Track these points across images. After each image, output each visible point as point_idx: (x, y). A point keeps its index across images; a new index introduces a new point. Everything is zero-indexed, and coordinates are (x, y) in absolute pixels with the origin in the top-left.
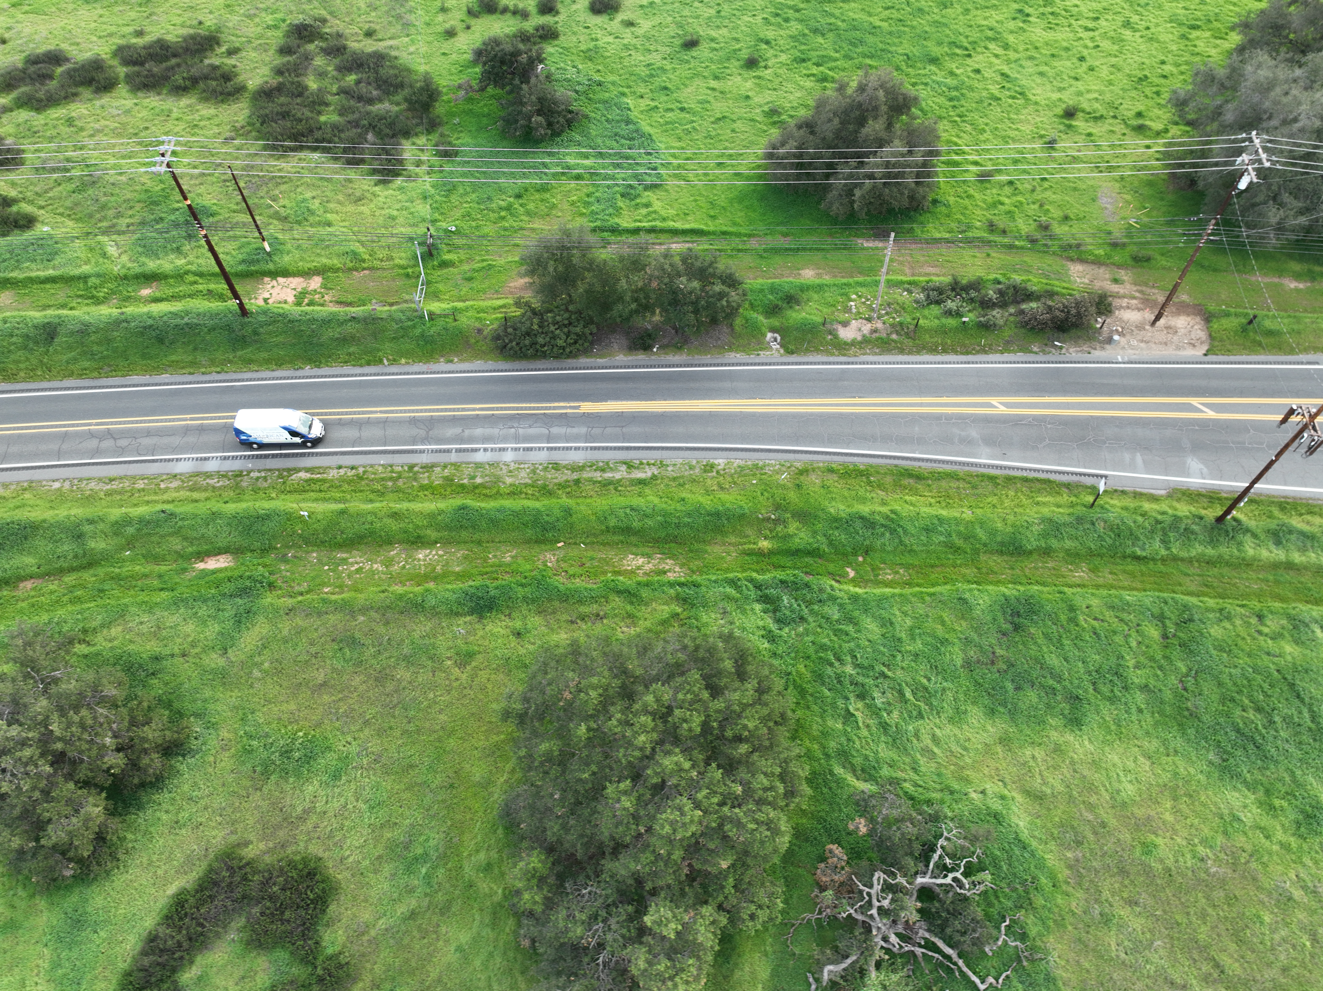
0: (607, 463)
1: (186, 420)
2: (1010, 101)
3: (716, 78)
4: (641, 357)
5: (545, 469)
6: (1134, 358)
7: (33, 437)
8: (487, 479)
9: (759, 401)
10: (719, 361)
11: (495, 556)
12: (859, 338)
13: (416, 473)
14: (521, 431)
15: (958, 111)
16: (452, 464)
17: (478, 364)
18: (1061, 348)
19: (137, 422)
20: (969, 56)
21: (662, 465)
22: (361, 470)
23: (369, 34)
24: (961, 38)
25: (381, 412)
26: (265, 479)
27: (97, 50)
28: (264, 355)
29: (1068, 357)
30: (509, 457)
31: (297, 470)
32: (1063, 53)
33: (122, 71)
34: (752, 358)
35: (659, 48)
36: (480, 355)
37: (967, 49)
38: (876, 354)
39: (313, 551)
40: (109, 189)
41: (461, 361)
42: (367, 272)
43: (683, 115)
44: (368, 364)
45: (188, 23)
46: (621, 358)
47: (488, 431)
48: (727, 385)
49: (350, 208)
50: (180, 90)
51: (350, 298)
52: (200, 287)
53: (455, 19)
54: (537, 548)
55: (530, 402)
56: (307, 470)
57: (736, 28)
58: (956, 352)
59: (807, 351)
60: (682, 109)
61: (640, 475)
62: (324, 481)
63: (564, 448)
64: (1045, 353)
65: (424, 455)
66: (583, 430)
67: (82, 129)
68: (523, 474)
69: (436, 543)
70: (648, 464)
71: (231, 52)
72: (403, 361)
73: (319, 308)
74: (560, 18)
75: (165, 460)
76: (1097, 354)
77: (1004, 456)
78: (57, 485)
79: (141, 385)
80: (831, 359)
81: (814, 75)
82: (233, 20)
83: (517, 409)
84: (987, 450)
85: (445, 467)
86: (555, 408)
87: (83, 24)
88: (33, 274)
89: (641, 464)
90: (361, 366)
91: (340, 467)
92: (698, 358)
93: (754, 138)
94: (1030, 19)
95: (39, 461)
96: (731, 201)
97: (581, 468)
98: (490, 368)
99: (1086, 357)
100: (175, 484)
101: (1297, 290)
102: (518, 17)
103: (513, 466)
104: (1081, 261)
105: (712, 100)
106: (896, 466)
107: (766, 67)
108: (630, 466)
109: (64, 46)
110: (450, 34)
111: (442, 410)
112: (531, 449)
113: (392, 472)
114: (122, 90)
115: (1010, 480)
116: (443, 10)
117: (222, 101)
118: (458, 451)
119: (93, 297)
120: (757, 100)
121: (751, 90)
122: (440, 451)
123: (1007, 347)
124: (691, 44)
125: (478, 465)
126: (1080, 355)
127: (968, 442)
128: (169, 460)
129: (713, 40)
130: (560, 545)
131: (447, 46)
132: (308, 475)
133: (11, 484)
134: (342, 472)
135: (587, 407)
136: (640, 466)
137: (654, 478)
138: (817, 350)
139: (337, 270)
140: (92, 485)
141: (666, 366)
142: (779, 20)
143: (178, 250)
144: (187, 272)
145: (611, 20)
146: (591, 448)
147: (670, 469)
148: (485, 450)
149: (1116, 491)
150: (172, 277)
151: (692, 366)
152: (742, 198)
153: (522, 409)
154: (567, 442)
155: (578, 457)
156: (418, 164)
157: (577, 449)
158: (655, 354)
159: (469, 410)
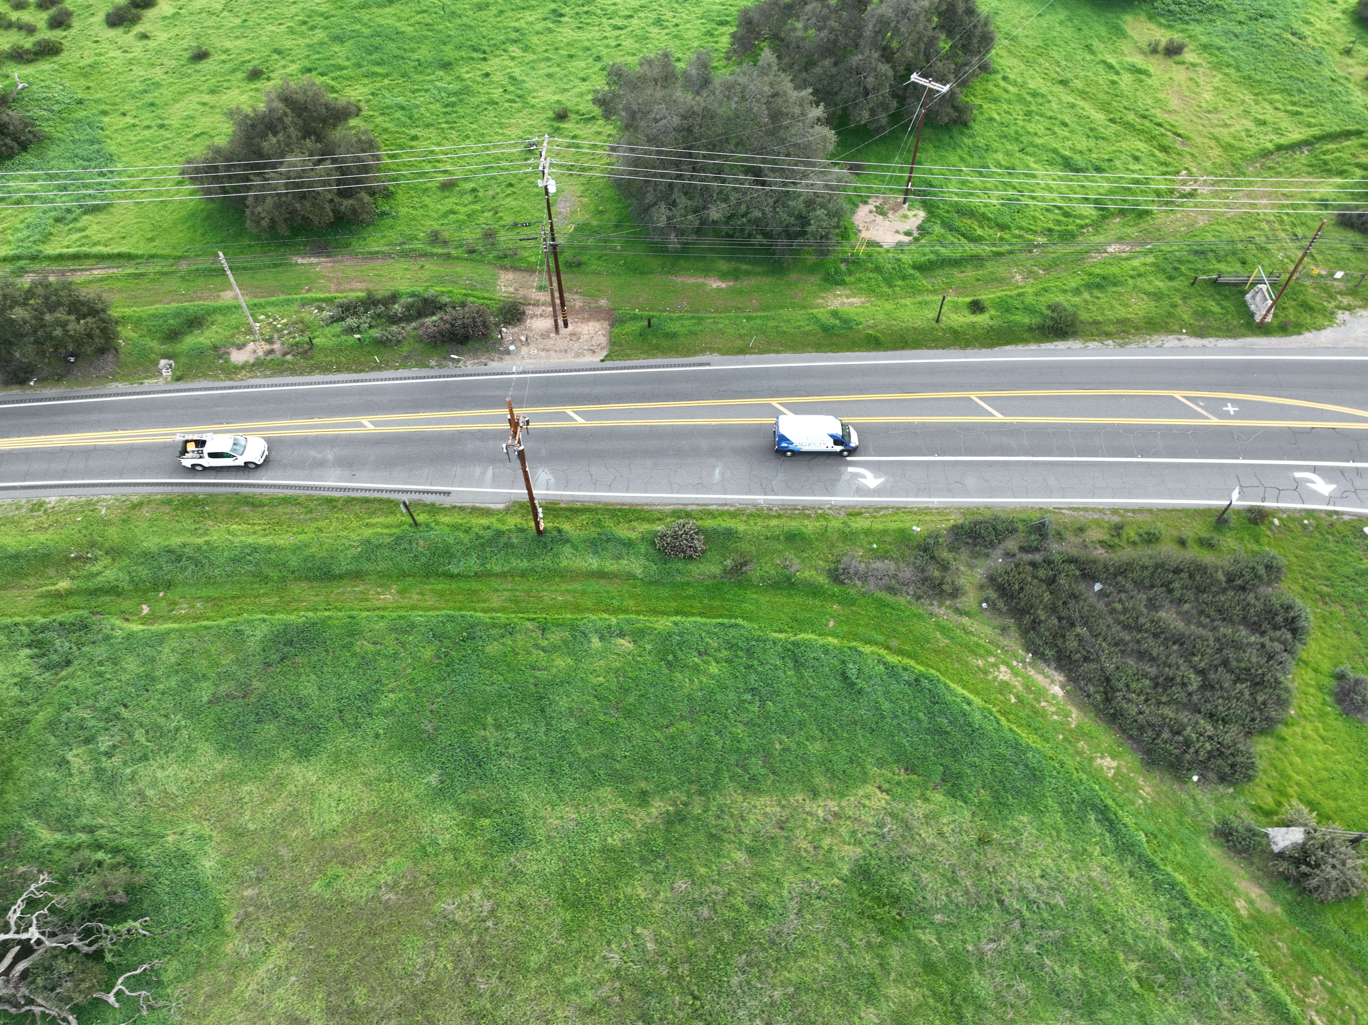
2: (507, 105)
3: (212, 92)
4: (16, 392)
6: (531, 367)
9: (120, 433)
10: (97, 392)
12: (252, 361)
15: (449, 118)
18: (458, 361)
20: (485, 59)
24: (484, 42)
29: (464, 370)
32: (580, 53)
34: (136, 387)
37: (484, 52)
38: (266, 376)
43: (162, 132)
48: (94, 417)
57: (256, 38)
58: (349, 370)
59: (196, 377)
60: (161, 126)
64: (440, 366)
74: (70, 33)
76: (495, 365)
77: (353, 477)
80: (217, 384)
84: (338, 472)
92: (75, 390)
94: (562, 19)
99: (482, 369)
101: (719, 290)
102: (23, 32)
104: (514, 269)
105: (198, 116)
106: (237, 494)
107: (268, 79)
115: (350, 501)
123: (405, 362)
124: (200, 56)
126: (476, 367)
127: (321, 464)
129: (225, 51)
138: (205, 376)
142: (304, 28)
145: (126, 33)
149: (454, 507)
151: (66, 398)
158: (30, 387)
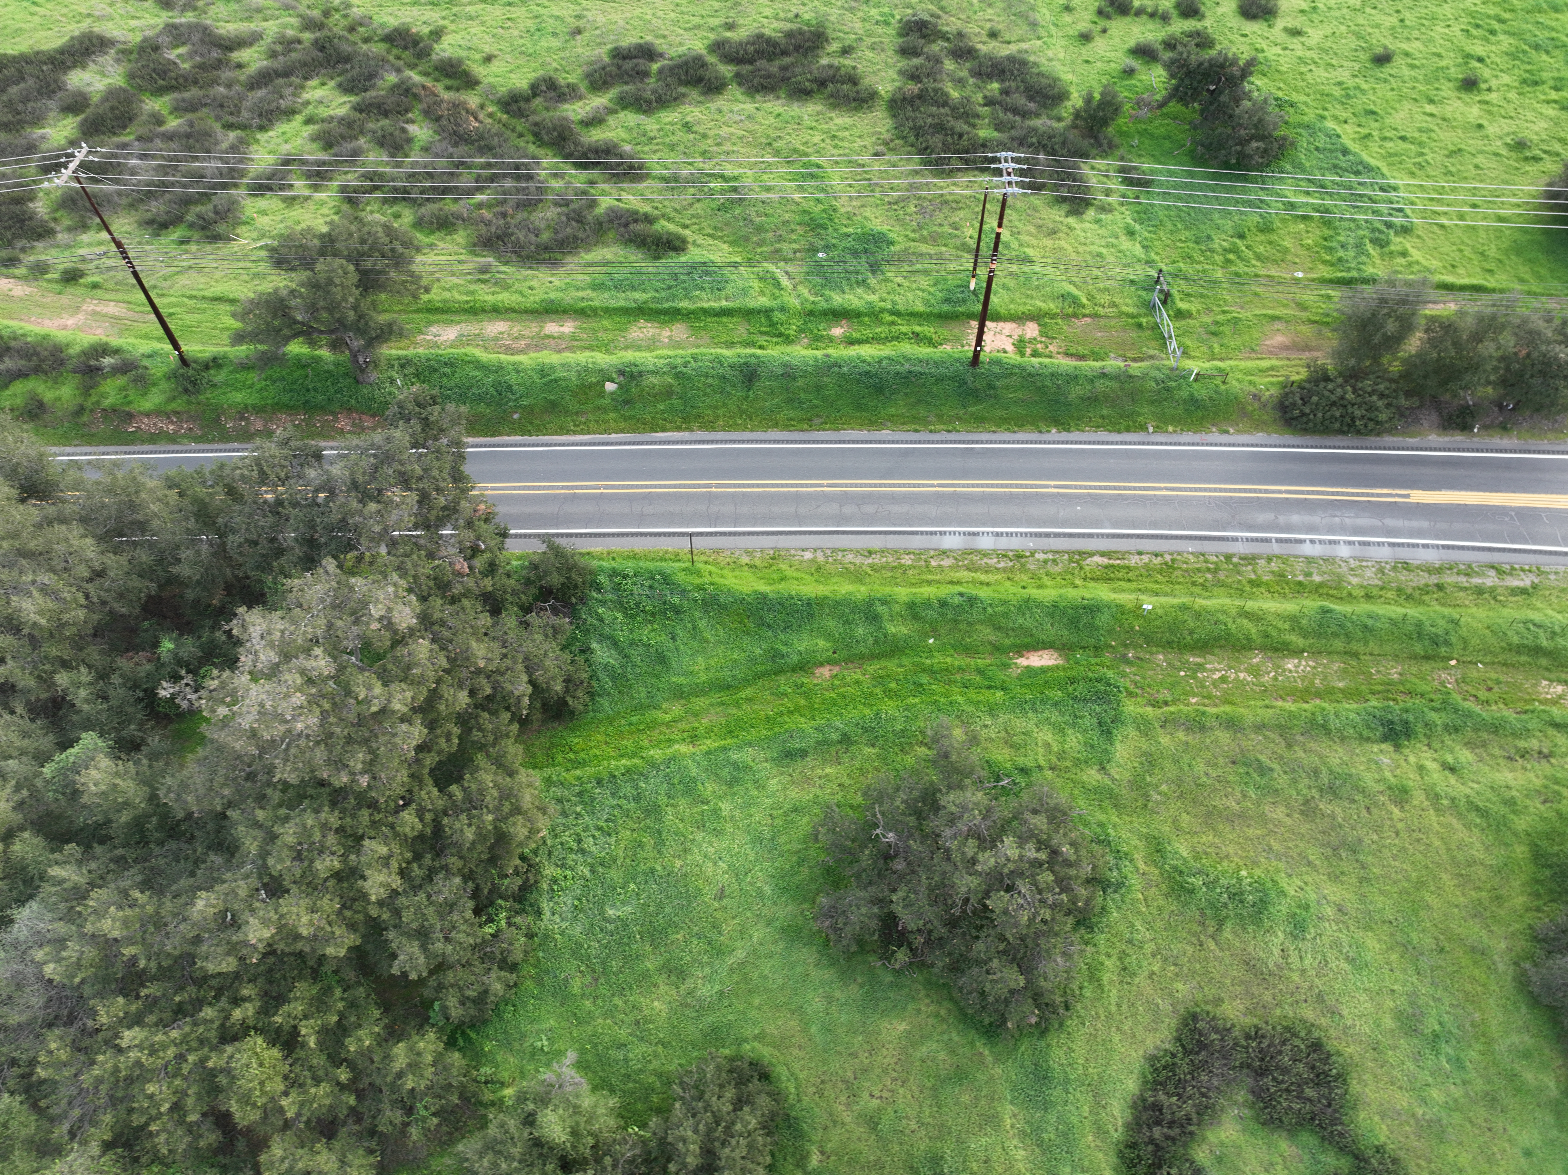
0: (1470, 566)
1: (933, 486)
3: (1431, 101)
4: (1459, 438)
5: (1394, 568)
7: (760, 497)
8: (1326, 577)
11: (1378, 672)
13: (1235, 565)
14: (1347, 521)
16: (1277, 557)
17: (1260, 437)
19: (875, 486)
21: (1540, 573)
22: (1168, 558)
23: (993, 34)
25: (1167, 489)
26: (1054, 561)
27: (689, 44)
28: (1000, 413)
30: (1344, 551)
31: (1091, 554)
33: (727, 70)
35: (1345, 64)
36: (1258, 425)
39: (1158, 653)
40: (761, 208)
41: (1239, 432)
42: (1088, 320)
43: (1407, 145)
44: (1128, 430)
45: (782, 15)
46: (1433, 438)
47: (1308, 519)
49: (1048, 243)
50: (801, 94)
51: (1081, 350)
52: (904, 329)
53: (1084, 20)
54: (1426, 667)
55: (1346, 486)
56: (1103, 554)
57: (1431, 40)
60: (1403, 138)
61: (1515, 583)
62: (1129, 569)
63: (1409, 545)
65: (1239, 544)
66: (1425, 524)
67: (704, 136)
68: (1369, 573)
69: (1303, 651)
70: (1523, 570)
71: (846, 51)
72: (1170, 429)
73: (1047, 361)
74: (1208, 23)
75: (927, 533)
78: (808, 555)
79: (862, 442)
81: (1555, 102)
82: (834, 14)
83: (1333, 493)
85: (1269, 560)
86: (1378, 495)
87: (661, 14)
88: (705, 305)
89: (1513, 569)
90: (1119, 432)
91: (1140, 553)
92: (1532, 443)
93: (1507, 176)
95: (778, 525)
96: (1506, 252)
97: (1439, 571)
98: (1278, 442)
100: (947, 562)
102: (1158, 20)
103: (1353, 564)
105: (1436, 128)
107: (1489, 90)
108: (1500, 572)
109: (649, 38)
110: (1085, 38)
111: (1240, 491)
112: (1368, 544)
113: (1206, 561)
114: (734, 91)
116: (1068, 9)
117: (856, 109)
118: (1279, 541)
119: (780, 335)
120: (1492, 129)
121: (1480, 117)
122: (1257, 540)
124: (1382, 59)
125: (1310, 560)
128: (931, 533)
129: (1407, 54)
130: (1453, 662)
131: (1086, 51)
132: (1105, 561)
133: (755, 550)
134: (1146, 558)
135: (1418, 496)
136: (1512, 572)
137: (1534, 587)
139: (1053, 316)
140: (850, 557)
141: (1497, 451)
142: (1482, 32)
143: (863, 283)
144: (882, 311)
145: (1270, 27)
146: (1444, 547)
147: (1552, 577)
148: (1312, 541)
150: (866, 315)
152: (1517, 249)
153: (1338, 494)
154: (1411, 537)
155: (1432, 557)
156: (1108, 193)
157: (1425, 546)
158: (1475, 435)
159: (1273, 492)
